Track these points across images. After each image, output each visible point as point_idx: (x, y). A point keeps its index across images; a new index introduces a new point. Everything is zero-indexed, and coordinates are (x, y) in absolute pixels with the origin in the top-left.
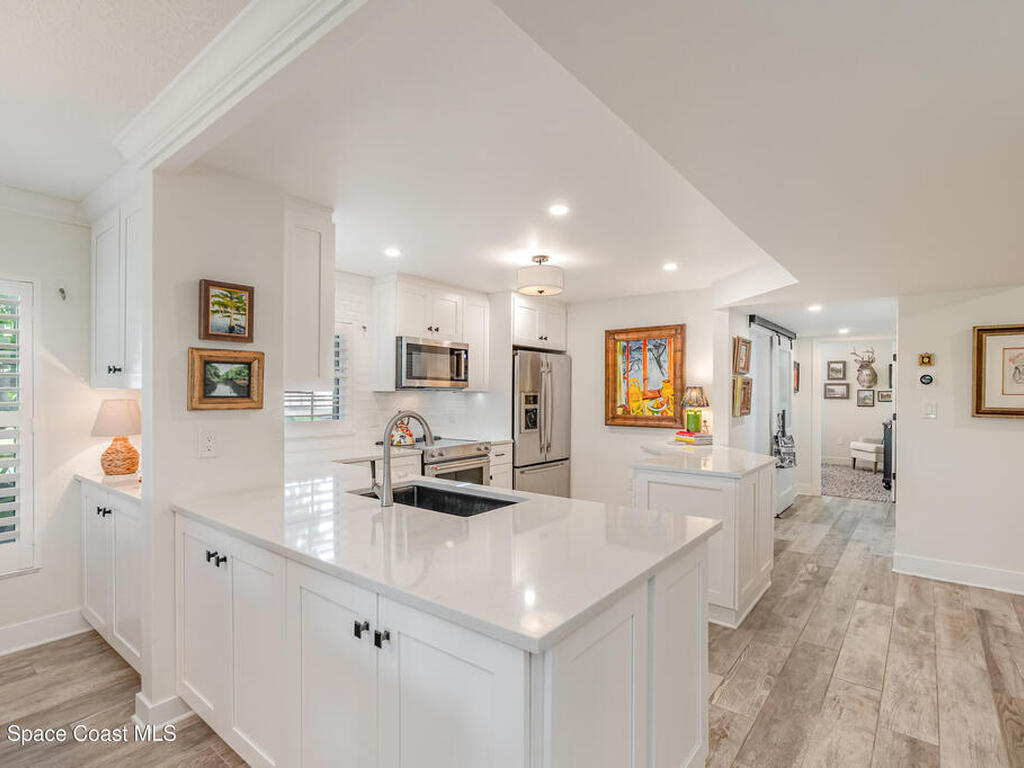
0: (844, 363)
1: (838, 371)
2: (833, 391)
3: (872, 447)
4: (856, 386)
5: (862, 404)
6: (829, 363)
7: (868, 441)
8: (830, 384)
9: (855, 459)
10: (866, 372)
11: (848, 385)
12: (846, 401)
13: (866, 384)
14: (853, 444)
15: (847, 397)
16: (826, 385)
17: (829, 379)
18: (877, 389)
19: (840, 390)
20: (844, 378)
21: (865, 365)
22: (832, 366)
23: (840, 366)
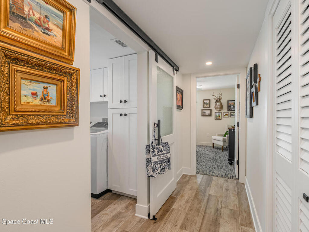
0: (210, 100)
1: (207, 104)
2: (205, 113)
3: (221, 138)
4: (214, 110)
5: (217, 118)
6: (204, 100)
7: (219, 135)
8: (204, 110)
9: (214, 144)
10: (218, 104)
11: (211, 110)
12: (210, 117)
13: (218, 110)
14: (213, 137)
15: (210, 115)
16: (202, 110)
17: (203, 107)
18: (222, 111)
19: (208, 112)
20: (209, 107)
21: (218, 100)
22: (205, 101)
23: (208, 102)
